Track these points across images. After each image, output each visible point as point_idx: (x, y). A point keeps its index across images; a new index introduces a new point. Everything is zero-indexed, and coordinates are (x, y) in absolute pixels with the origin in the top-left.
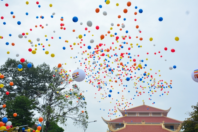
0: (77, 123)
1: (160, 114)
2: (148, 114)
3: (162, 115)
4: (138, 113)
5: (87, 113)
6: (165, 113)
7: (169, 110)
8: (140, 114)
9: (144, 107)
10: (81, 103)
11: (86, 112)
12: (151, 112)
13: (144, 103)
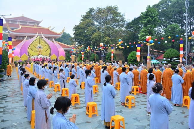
4: (19, 21)
6: (38, 23)
7: (41, 21)
8: (21, 22)
9: (23, 18)
12: (29, 21)
13: (23, 15)
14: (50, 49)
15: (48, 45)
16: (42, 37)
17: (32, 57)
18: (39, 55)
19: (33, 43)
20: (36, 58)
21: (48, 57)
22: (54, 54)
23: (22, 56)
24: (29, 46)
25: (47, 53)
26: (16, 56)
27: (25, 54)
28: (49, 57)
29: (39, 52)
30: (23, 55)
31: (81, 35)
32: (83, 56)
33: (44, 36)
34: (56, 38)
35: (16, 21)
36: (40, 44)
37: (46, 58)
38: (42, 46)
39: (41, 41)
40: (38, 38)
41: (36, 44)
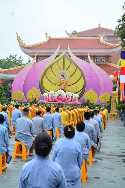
12: (106, 35)
14: (84, 78)
17: (45, 94)
19: (51, 66)
20: (51, 97)
21: (76, 95)
22: (91, 90)
23: (28, 93)
24: (45, 74)
25: (77, 88)
26: (17, 91)
27: (34, 87)
28: (78, 96)
29: (61, 84)
30: (31, 90)
34: (110, 56)
36: (63, 69)
37: (72, 97)
38: (68, 73)
39: (67, 63)
40: (62, 57)
41: (57, 70)
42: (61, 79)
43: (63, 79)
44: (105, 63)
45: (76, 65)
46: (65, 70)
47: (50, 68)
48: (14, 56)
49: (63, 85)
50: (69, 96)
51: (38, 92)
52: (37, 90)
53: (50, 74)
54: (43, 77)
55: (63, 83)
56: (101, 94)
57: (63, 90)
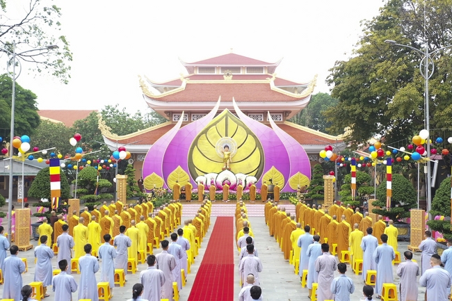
0: (39, 71)
1: (261, 69)
2: (238, 69)
3: (265, 72)
4: (218, 68)
5: (66, 44)
6: (271, 69)
8: (223, 69)
9: (232, 57)
10: (45, 10)
11: (62, 38)
12: (244, 66)
14: (261, 149)
15: (254, 136)
16: (234, 112)
17: (200, 179)
18: (224, 170)
19: (205, 132)
21: (252, 179)
22: (273, 168)
23: (170, 176)
24: (195, 143)
25: (250, 166)
26: (152, 175)
27: (179, 167)
28: (255, 179)
29: (225, 160)
30: (174, 172)
31: (353, 97)
32: (354, 181)
33: (240, 108)
34: (290, 112)
35: (212, 69)
36: (226, 135)
37: (245, 181)
38: (234, 142)
39: (232, 126)
40: (223, 117)
41: (215, 137)
42: (225, 153)
43: (228, 153)
44: (283, 122)
45: (246, 129)
46: (229, 137)
47: (204, 135)
48: (114, 106)
49: (228, 161)
50: (240, 180)
51: (187, 175)
52: (184, 171)
53: (203, 144)
54: (192, 149)
55: (228, 158)
56: (291, 175)
57: (229, 170)
